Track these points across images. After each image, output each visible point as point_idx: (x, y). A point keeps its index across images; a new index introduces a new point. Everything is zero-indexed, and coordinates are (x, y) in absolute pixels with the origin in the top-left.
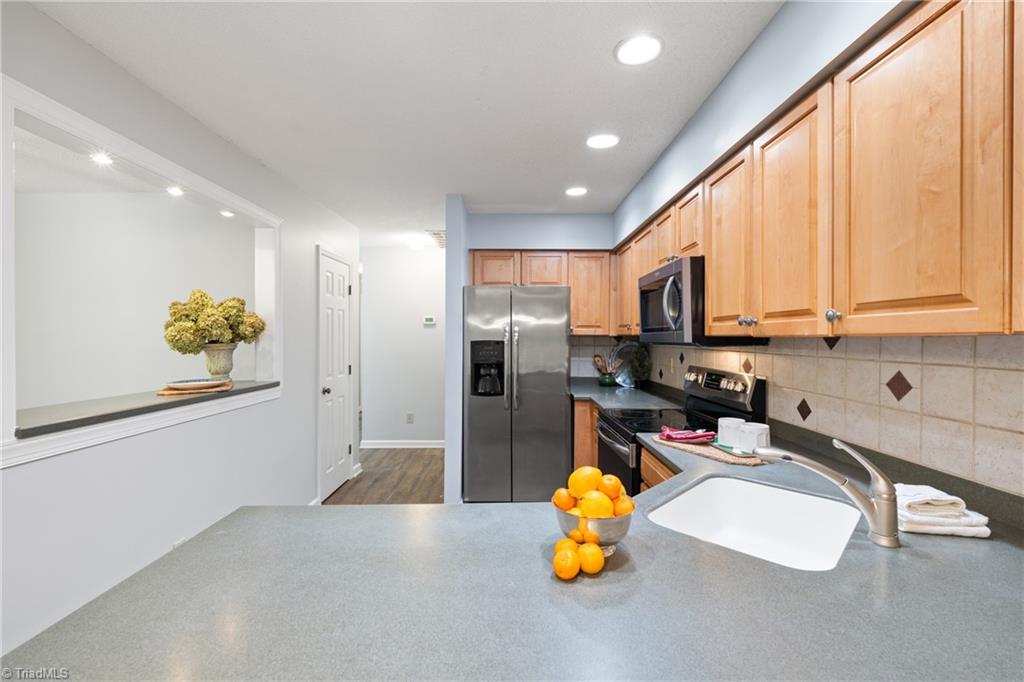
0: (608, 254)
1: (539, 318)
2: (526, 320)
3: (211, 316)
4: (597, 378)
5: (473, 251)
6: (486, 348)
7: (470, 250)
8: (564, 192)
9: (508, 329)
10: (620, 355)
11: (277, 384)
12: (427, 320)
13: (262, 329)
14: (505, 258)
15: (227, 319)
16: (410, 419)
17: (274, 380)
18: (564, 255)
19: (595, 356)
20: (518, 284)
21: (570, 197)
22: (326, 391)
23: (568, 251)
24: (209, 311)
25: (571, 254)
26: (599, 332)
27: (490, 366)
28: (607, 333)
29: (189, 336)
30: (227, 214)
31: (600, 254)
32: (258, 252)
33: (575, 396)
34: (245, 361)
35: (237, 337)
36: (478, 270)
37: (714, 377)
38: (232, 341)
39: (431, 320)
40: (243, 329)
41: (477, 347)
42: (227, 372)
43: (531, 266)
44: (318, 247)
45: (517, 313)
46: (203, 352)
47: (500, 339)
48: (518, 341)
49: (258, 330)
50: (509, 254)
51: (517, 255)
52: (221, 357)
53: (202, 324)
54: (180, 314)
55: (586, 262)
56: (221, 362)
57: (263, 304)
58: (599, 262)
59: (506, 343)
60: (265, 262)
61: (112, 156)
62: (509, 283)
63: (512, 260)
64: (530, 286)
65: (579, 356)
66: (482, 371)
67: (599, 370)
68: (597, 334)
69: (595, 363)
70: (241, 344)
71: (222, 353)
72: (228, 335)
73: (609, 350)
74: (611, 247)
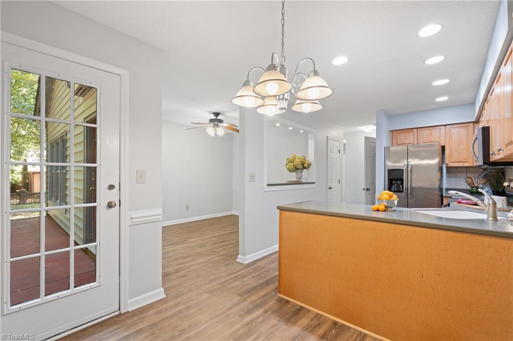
0: (472, 124)
3: (297, 161)
4: (468, 189)
5: (392, 131)
6: (395, 172)
7: (390, 131)
8: (434, 100)
9: (406, 164)
10: (485, 177)
11: (314, 183)
13: (310, 165)
14: (408, 132)
15: (301, 162)
17: (314, 181)
18: (444, 127)
19: (467, 178)
20: (416, 144)
21: (439, 102)
22: (330, 188)
24: (297, 160)
25: (447, 127)
26: (466, 165)
27: (397, 180)
28: (472, 165)
29: (292, 167)
30: (302, 131)
31: (468, 125)
32: (309, 142)
34: (305, 175)
35: (304, 168)
36: (394, 139)
38: (302, 169)
40: (306, 165)
41: (390, 171)
42: (301, 179)
43: (423, 135)
44: (327, 137)
45: (411, 157)
46: (295, 173)
47: (402, 168)
48: (411, 169)
49: (309, 165)
50: (411, 130)
51: (415, 131)
53: (295, 164)
54: (290, 161)
55: (457, 130)
56: (299, 175)
57: (311, 158)
58: (466, 129)
59: (405, 170)
60: (311, 144)
61: (280, 123)
62: (411, 144)
63: (412, 133)
64: (421, 144)
65: (456, 178)
66: (393, 182)
67: (470, 185)
68: (464, 165)
69: (467, 182)
70: (304, 170)
71: (299, 173)
72: (301, 167)
73: (477, 175)
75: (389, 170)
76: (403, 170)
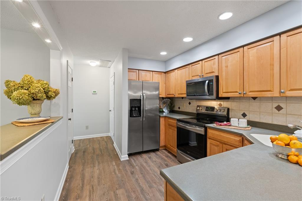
0: (163, 73)
1: (151, 92)
2: (147, 93)
6: (135, 101)
8: (160, 53)
9: (142, 95)
10: (164, 103)
12: (94, 92)
13: (58, 94)
14: (134, 72)
15: (44, 89)
16: (87, 128)
17: (61, 116)
18: (151, 72)
21: (162, 55)
22: (70, 119)
23: (153, 71)
24: (34, 85)
25: (153, 72)
27: (136, 107)
31: (161, 73)
33: (161, 116)
35: (48, 97)
37: (209, 108)
38: (45, 99)
39: (95, 92)
42: (39, 113)
43: (142, 75)
44: (67, 61)
45: (145, 90)
47: (139, 98)
48: (145, 99)
49: (56, 94)
51: (137, 71)
52: (37, 106)
53: (32, 91)
55: (157, 75)
56: (36, 109)
57: (55, 84)
58: (160, 75)
66: (133, 109)
71: (38, 105)
74: (164, 71)
75: (130, 100)
76: (140, 100)
